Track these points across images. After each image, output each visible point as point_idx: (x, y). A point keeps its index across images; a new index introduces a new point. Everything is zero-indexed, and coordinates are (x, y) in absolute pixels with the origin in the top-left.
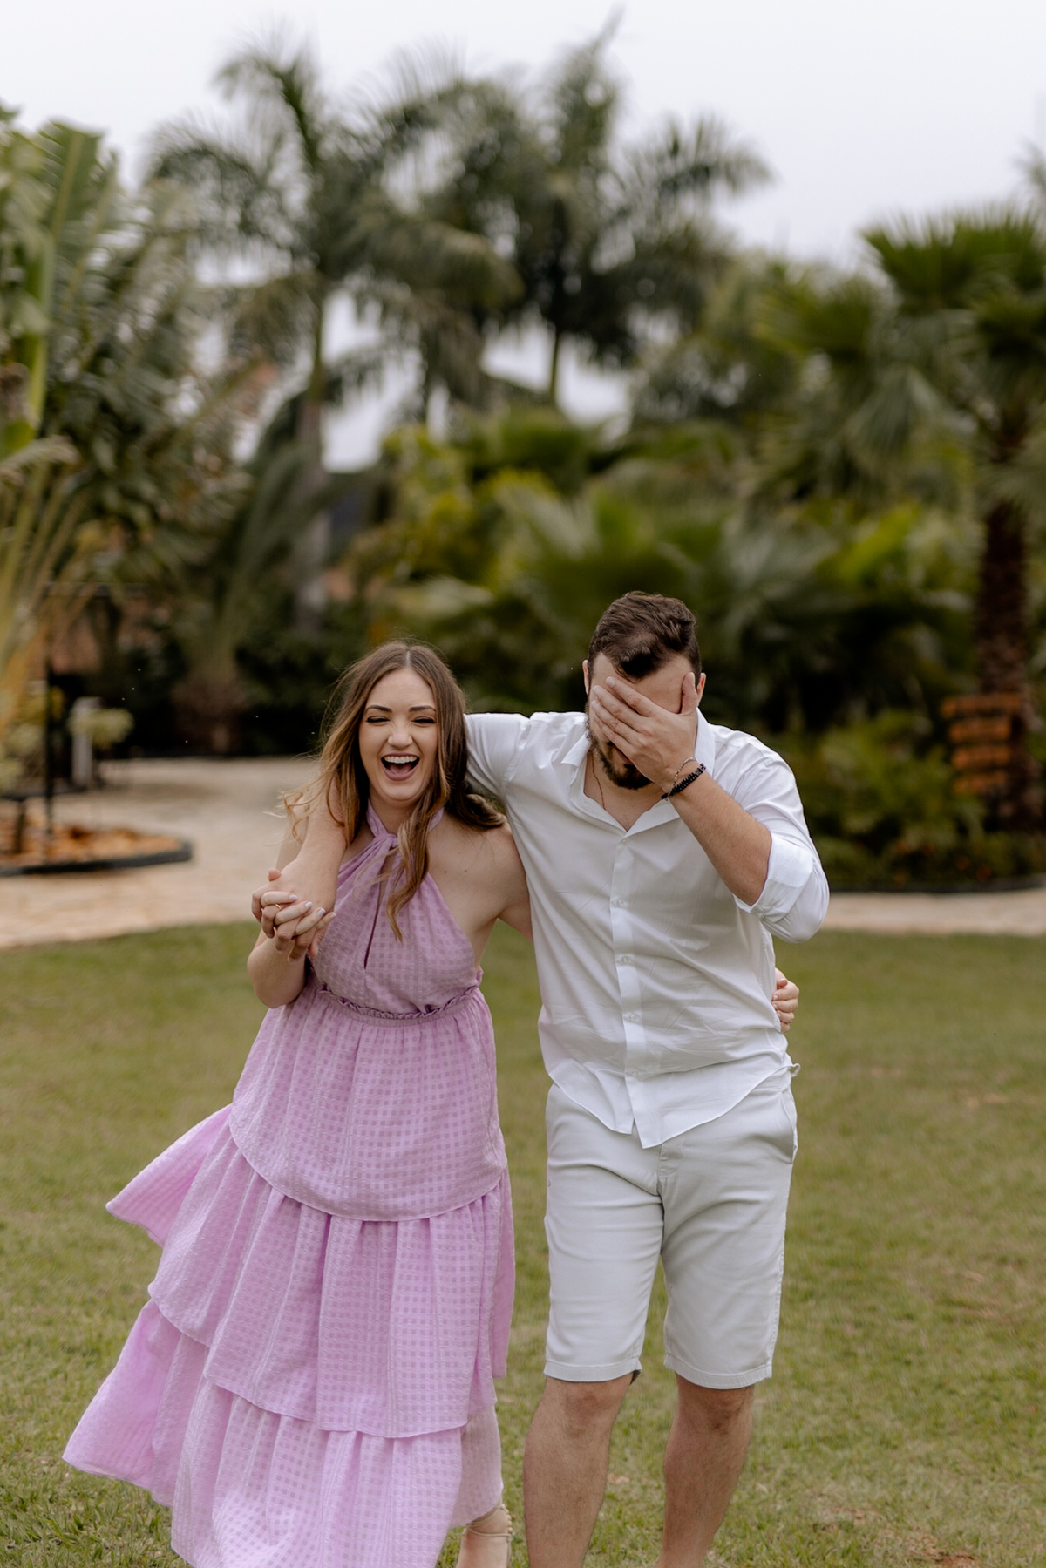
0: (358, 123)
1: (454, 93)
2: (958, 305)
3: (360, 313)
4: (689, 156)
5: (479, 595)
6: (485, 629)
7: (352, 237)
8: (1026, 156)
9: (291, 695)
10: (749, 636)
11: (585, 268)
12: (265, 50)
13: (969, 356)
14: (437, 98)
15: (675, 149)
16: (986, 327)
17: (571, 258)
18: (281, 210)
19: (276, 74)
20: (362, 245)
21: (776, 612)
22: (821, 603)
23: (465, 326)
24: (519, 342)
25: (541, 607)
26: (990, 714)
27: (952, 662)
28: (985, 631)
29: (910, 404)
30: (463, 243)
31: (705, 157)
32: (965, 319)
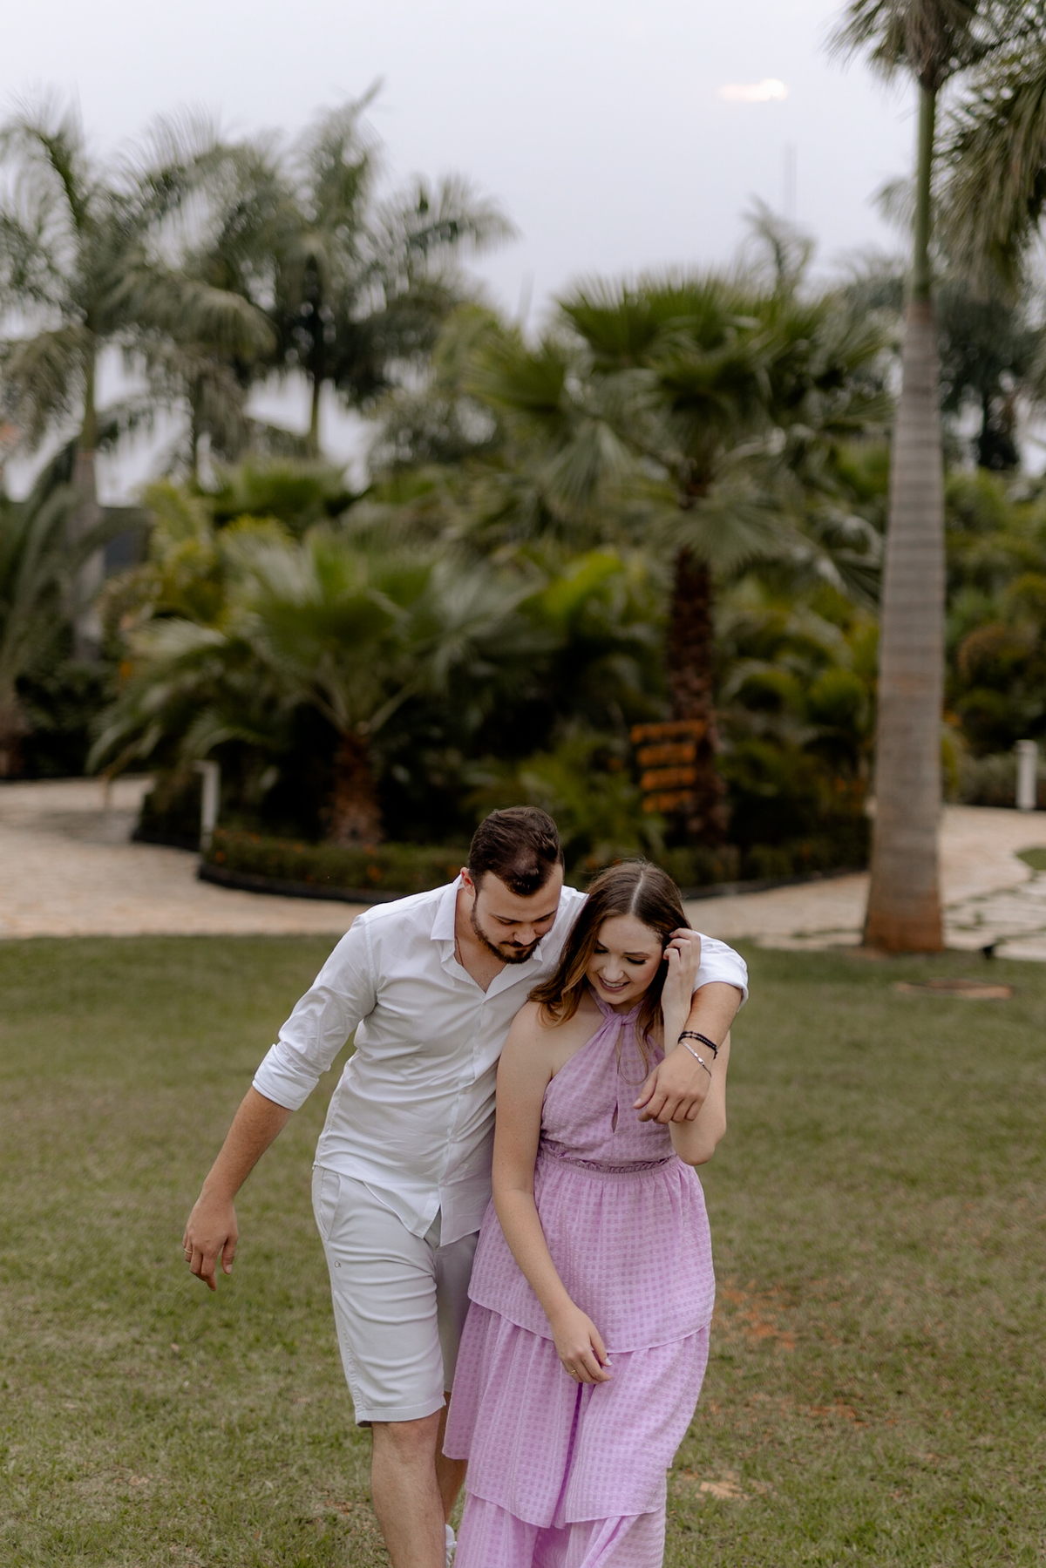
0: (121, 186)
1: (212, 158)
2: (641, 365)
3: (128, 365)
4: (436, 214)
5: (210, 636)
6: (216, 668)
7: (118, 294)
8: (754, 210)
9: (71, 721)
10: (457, 672)
11: (343, 319)
12: (33, 118)
13: (656, 407)
14: (193, 161)
15: (423, 206)
16: (666, 383)
17: (327, 313)
18: (52, 269)
19: (47, 142)
20: (125, 303)
21: (481, 649)
22: (525, 643)
23: (227, 377)
24: (281, 389)
25: (264, 648)
26: (680, 739)
27: (649, 686)
28: (675, 663)
29: (598, 455)
30: (221, 300)
31: (451, 215)
32: (647, 376)
